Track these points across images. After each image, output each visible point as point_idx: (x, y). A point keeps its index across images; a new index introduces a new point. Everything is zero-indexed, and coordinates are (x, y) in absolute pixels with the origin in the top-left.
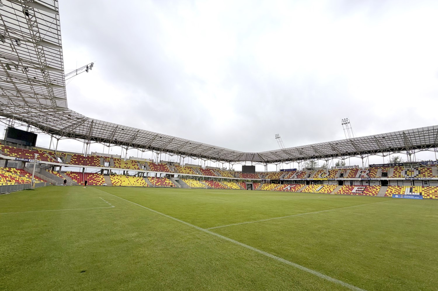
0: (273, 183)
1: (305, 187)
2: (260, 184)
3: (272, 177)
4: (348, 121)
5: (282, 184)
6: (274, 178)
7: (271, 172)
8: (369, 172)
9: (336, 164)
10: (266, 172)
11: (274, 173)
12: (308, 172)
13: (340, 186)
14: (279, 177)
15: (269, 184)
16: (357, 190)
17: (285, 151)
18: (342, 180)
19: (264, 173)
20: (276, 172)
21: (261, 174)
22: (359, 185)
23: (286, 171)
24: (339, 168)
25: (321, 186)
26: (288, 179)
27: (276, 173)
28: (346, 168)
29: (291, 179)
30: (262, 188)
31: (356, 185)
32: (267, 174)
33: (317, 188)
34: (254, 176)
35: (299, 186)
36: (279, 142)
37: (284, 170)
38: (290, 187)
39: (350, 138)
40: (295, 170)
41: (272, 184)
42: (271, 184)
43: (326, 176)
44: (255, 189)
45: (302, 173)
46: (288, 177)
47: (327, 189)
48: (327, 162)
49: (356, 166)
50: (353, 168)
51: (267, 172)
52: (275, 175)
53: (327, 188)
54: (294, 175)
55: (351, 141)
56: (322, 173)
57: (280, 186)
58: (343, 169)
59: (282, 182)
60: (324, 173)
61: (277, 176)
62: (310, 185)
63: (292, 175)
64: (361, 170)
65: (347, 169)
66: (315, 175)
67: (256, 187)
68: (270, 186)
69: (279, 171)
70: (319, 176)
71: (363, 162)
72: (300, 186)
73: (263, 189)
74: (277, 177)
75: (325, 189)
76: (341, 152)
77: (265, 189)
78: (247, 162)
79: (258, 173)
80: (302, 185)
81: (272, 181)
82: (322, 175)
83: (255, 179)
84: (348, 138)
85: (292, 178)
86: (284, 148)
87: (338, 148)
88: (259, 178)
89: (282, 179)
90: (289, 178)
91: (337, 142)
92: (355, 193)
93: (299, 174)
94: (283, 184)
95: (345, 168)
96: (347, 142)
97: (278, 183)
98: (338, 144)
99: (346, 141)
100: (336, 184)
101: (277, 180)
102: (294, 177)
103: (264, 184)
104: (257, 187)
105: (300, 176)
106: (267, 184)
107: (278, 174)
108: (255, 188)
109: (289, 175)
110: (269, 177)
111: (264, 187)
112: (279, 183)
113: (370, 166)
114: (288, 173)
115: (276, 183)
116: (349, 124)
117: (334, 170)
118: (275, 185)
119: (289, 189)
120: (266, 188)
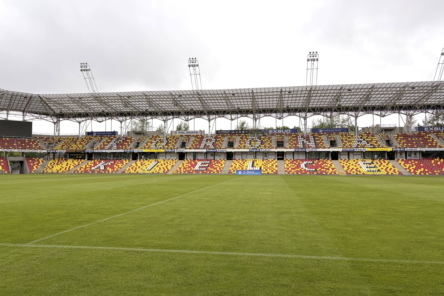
0: (71, 157)
1: (130, 164)
2: (42, 162)
3: (71, 145)
4: (197, 63)
5: (89, 159)
6: (74, 148)
7: (67, 137)
8: (216, 141)
9: (178, 126)
10: (56, 136)
11: (74, 139)
12: (135, 138)
13: (180, 161)
14: (83, 146)
15: (62, 159)
16: (201, 166)
17: (97, 98)
18: (184, 152)
19: (53, 138)
20: (78, 137)
21: (46, 140)
22: (203, 159)
23: (97, 135)
24: (180, 134)
25: (155, 161)
26: (101, 151)
27: (78, 139)
28: (190, 134)
29: (107, 151)
30: (46, 170)
31: (200, 159)
32: (59, 141)
33: (149, 165)
34: (28, 144)
35: (119, 162)
36: (87, 80)
37: (95, 134)
38: (105, 166)
39: (198, 89)
40: (114, 133)
41: (70, 161)
42: (66, 160)
43: (163, 146)
44: (31, 172)
45: (126, 139)
46: (101, 146)
47: (163, 167)
48: (166, 123)
49: (201, 132)
50: (198, 134)
51: (59, 136)
52: (75, 143)
53: (164, 165)
54: (112, 143)
55: (198, 94)
56: (158, 141)
57: (85, 164)
58: (185, 136)
59: (90, 156)
60: (160, 140)
61: (80, 144)
62: (138, 160)
63: (109, 143)
64: (207, 137)
65: (190, 136)
66: (147, 145)
67: (35, 167)
68: (65, 163)
69: (84, 134)
70: (153, 146)
71: (210, 127)
72: (122, 163)
73: (50, 171)
74: (81, 146)
75: (161, 167)
76: (185, 110)
77: (55, 170)
78: (11, 112)
79: (39, 138)
80: (126, 161)
81: (70, 153)
82: (156, 143)
83: (31, 151)
84: (195, 89)
85: (109, 149)
86: (96, 92)
87: (181, 102)
88: (40, 148)
89: (90, 151)
90: (103, 149)
91: (181, 94)
92: (198, 170)
93: (120, 142)
94: (92, 160)
95: (188, 134)
96: (194, 94)
97: (81, 159)
98: (182, 96)
99: (192, 93)
100: (176, 157)
101: (81, 153)
102: (112, 146)
103: (52, 161)
104: (37, 167)
105: (122, 145)
106: (58, 161)
107: (82, 140)
108: (31, 168)
109: (104, 143)
110: (63, 146)
111: (53, 167)
112: (84, 159)
113: (217, 132)
114: (102, 139)
115: (78, 159)
116: (197, 68)
117: (174, 137)
118: (76, 162)
119: (103, 169)
120: (56, 168)
